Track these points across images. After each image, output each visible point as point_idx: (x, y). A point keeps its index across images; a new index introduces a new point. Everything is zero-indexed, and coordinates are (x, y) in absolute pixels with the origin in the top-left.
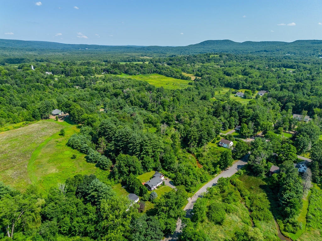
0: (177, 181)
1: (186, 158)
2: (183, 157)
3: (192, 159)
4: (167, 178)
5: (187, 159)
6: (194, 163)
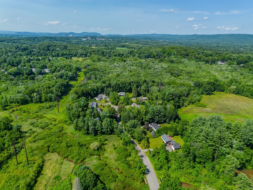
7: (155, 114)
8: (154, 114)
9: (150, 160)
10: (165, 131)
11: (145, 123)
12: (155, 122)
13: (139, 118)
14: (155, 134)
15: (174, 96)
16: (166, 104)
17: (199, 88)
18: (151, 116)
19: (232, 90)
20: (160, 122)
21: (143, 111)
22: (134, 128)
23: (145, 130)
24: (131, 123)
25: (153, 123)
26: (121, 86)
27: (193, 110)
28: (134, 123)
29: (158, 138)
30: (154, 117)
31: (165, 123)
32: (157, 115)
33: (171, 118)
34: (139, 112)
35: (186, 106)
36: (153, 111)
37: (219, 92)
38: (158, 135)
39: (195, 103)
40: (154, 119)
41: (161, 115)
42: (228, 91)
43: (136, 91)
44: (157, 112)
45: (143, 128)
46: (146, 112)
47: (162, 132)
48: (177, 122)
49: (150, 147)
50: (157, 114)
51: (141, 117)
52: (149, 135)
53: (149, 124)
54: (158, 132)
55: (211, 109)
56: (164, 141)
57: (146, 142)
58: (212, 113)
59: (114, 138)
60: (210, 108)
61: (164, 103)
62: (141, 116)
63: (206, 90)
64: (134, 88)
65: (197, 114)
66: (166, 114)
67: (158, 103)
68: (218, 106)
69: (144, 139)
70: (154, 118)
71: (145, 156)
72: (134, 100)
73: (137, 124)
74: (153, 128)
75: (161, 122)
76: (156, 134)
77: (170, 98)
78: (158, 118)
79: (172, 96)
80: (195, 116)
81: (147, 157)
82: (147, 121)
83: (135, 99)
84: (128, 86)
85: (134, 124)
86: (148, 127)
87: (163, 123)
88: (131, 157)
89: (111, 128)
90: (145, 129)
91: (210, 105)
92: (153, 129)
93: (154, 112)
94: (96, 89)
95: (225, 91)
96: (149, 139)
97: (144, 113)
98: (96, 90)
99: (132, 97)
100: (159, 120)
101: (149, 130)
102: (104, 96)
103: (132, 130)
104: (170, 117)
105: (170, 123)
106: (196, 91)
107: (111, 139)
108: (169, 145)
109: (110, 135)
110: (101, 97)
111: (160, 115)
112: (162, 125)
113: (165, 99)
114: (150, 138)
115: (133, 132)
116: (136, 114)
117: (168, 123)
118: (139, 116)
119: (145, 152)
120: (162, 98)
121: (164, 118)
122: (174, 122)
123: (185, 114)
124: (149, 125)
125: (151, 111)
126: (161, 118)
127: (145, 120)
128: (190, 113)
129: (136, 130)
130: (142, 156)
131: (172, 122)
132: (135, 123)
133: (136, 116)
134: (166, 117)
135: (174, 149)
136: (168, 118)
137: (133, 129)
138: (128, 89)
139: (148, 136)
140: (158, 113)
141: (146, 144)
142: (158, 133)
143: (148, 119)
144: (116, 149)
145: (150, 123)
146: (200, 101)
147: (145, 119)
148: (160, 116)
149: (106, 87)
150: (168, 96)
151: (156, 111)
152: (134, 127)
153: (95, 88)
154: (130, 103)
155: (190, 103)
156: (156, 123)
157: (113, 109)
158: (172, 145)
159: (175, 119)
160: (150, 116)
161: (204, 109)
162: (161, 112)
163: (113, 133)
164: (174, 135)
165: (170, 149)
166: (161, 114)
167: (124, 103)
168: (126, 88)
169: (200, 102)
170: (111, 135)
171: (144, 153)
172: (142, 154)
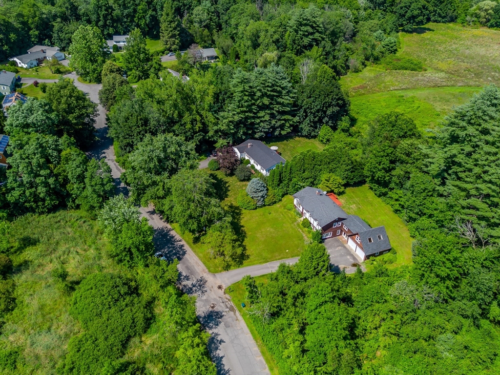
7: (256, 100)
8: (254, 104)
9: (255, 339)
10: (306, 174)
11: (215, 145)
12: (257, 136)
13: (188, 126)
14: (265, 192)
15: (318, 31)
16: (293, 64)
17: (384, 10)
18: (238, 111)
19: (483, 14)
20: (277, 133)
21: (204, 93)
22: (166, 174)
23: (220, 175)
24: (150, 148)
25: (249, 144)
26: (117, 12)
27: (383, 82)
28: (165, 149)
29: (277, 205)
30: (252, 115)
31: (297, 138)
32: (263, 107)
33: (320, 114)
34: (187, 98)
35: (357, 71)
36: (247, 88)
37: (443, 22)
38: (279, 191)
39: (384, 59)
40: (252, 124)
41: (282, 104)
42: (468, 18)
43: (173, 25)
44: (264, 95)
45: (210, 164)
46: (216, 96)
47: (294, 180)
48: (343, 130)
49: (248, 257)
50: (266, 101)
51: (198, 118)
52: (240, 198)
53: (234, 145)
54: (277, 178)
55: (443, 75)
56: (312, 220)
57: (229, 235)
58: (453, 86)
59: (72, 226)
60: (438, 70)
61: (283, 59)
62: (198, 113)
63: (408, 14)
64: (168, 15)
65: (402, 93)
66: (300, 101)
67: (260, 61)
68: (462, 64)
69: (218, 224)
70: (253, 118)
71: (228, 316)
72: (169, 60)
73: (177, 154)
74: (252, 162)
75: (280, 134)
76: (270, 188)
77: (306, 41)
78: (267, 118)
79: (311, 30)
80: (399, 101)
81: (240, 318)
82: (225, 135)
83: (174, 57)
84: (145, 12)
85: (162, 155)
86: (233, 160)
87: (287, 137)
88: (157, 331)
89: (51, 181)
90: (219, 169)
91: (435, 61)
92: (253, 167)
93: (252, 95)
94: (17, 25)
95: (459, 20)
96: (239, 214)
97: (209, 99)
98: (15, 30)
99: (163, 53)
100: (274, 128)
101: (237, 172)
102: (51, 52)
103: (155, 183)
104: (318, 111)
105: (315, 137)
106: (376, 21)
107: (57, 235)
108: (334, 235)
109: (57, 214)
110: (41, 56)
111: (278, 103)
112: (285, 145)
113: (288, 43)
114: (244, 211)
115: (161, 193)
116: (175, 106)
117: (309, 136)
118: (187, 114)
119: (224, 287)
120: (276, 42)
121: (294, 116)
122: (334, 128)
123: (361, 97)
124: (236, 150)
125: (241, 89)
126: (279, 120)
127: (216, 132)
128: (379, 94)
129: (174, 182)
130: (213, 317)
131: (324, 131)
132: (169, 151)
133: (175, 116)
134: (302, 110)
135: (361, 255)
136: (306, 116)
137: (157, 178)
138: (145, 24)
139: (233, 199)
140: (268, 96)
141: (228, 249)
142: (276, 182)
143: (228, 125)
144: (74, 294)
145: (237, 142)
146: (397, 52)
147: (215, 128)
148: (277, 108)
149: (59, 20)
150: (296, 31)
151: (260, 90)
152: (165, 170)
153: (11, 20)
154: (152, 70)
155: (367, 59)
156: (261, 139)
157: (66, 92)
158: (352, 235)
159: (335, 118)
160: (238, 113)
161: (420, 77)
162: (280, 92)
163: (69, 204)
164: (347, 185)
165: (341, 256)
166: (280, 100)
167: (131, 70)
168: (139, 19)
169: (398, 54)
170: (61, 214)
171: (221, 292)
172: (215, 299)
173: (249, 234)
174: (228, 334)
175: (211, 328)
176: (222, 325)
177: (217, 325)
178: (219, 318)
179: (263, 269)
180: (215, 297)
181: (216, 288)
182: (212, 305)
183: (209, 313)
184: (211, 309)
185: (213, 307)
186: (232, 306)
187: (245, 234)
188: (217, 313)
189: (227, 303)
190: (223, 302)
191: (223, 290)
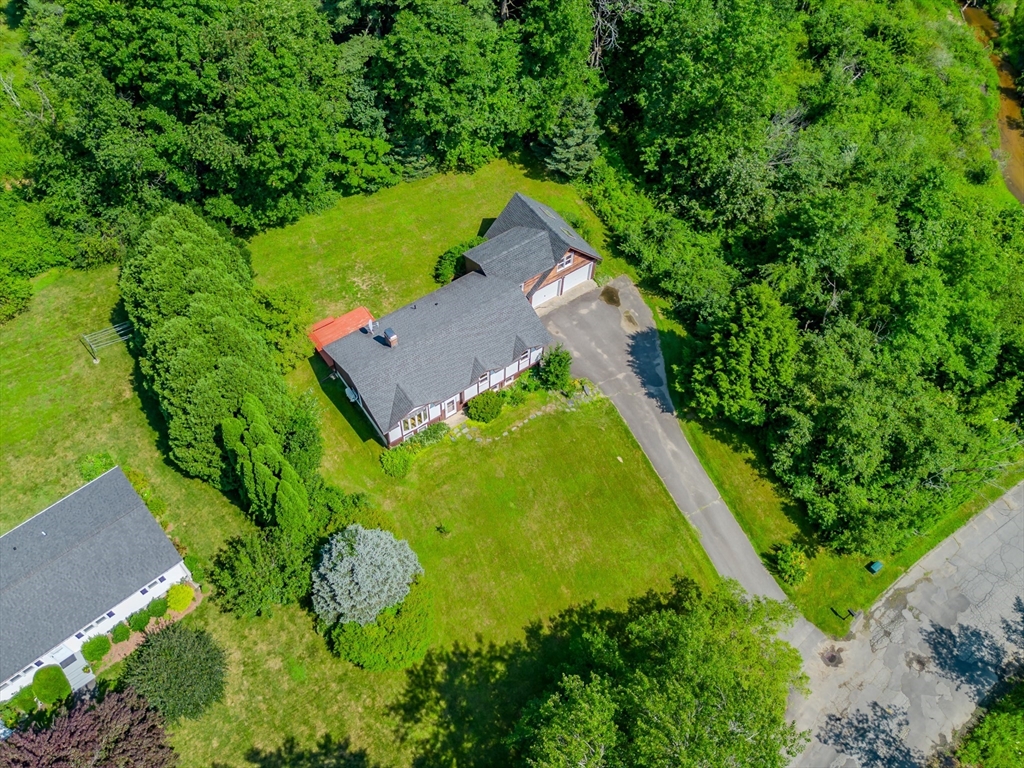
0: (711, 381)
1: (900, 48)
2: (872, 32)
3: (960, 71)
4: (626, 281)
5: (910, 67)
6: (976, 131)
71: (929, 607)
81: (916, 572)
119: (824, 645)
130: (958, 654)
171: (850, 650)
172: (889, 663)
173: (570, 597)
174: (990, 594)
175: (998, 652)
176: (968, 620)
177: (976, 634)
178: (951, 636)
179: (715, 530)
180: (878, 665)
181: (843, 672)
182: (915, 666)
183: (952, 669)
184: (932, 667)
185: (921, 663)
186: (889, 604)
187: (570, 612)
188: (935, 646)
189: (885, 621)
190: (887, 634)
191: (838, 645)
